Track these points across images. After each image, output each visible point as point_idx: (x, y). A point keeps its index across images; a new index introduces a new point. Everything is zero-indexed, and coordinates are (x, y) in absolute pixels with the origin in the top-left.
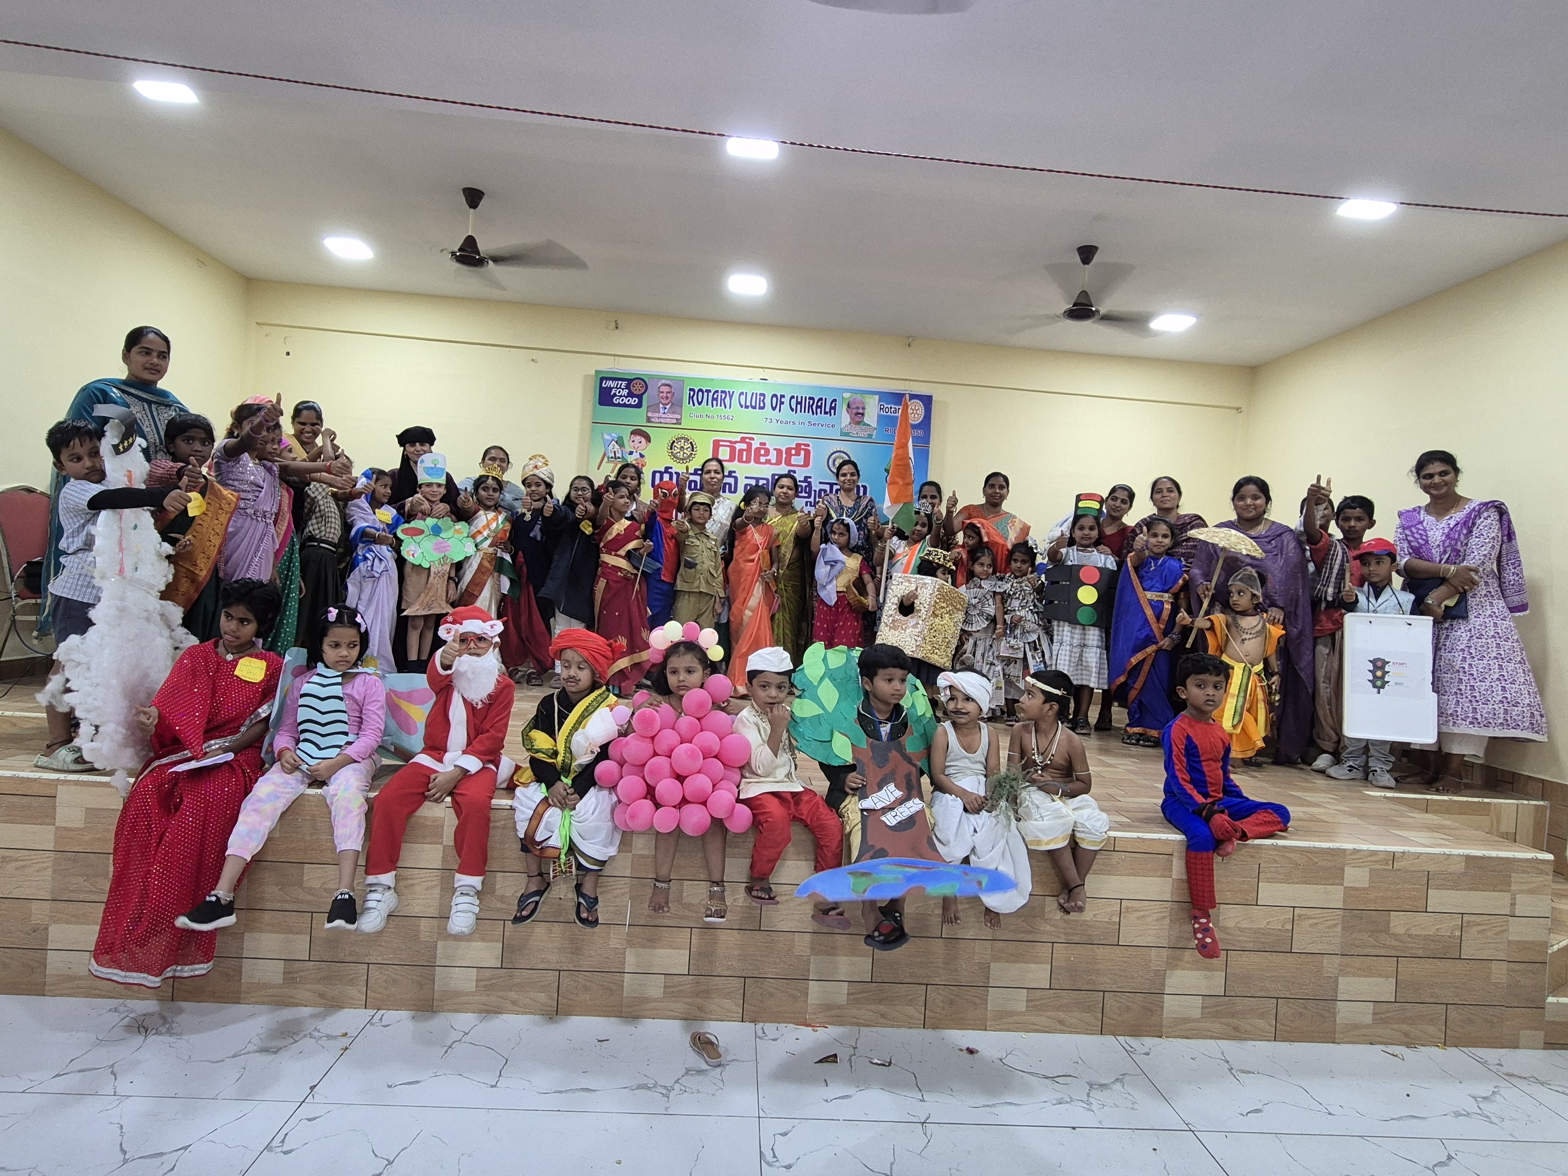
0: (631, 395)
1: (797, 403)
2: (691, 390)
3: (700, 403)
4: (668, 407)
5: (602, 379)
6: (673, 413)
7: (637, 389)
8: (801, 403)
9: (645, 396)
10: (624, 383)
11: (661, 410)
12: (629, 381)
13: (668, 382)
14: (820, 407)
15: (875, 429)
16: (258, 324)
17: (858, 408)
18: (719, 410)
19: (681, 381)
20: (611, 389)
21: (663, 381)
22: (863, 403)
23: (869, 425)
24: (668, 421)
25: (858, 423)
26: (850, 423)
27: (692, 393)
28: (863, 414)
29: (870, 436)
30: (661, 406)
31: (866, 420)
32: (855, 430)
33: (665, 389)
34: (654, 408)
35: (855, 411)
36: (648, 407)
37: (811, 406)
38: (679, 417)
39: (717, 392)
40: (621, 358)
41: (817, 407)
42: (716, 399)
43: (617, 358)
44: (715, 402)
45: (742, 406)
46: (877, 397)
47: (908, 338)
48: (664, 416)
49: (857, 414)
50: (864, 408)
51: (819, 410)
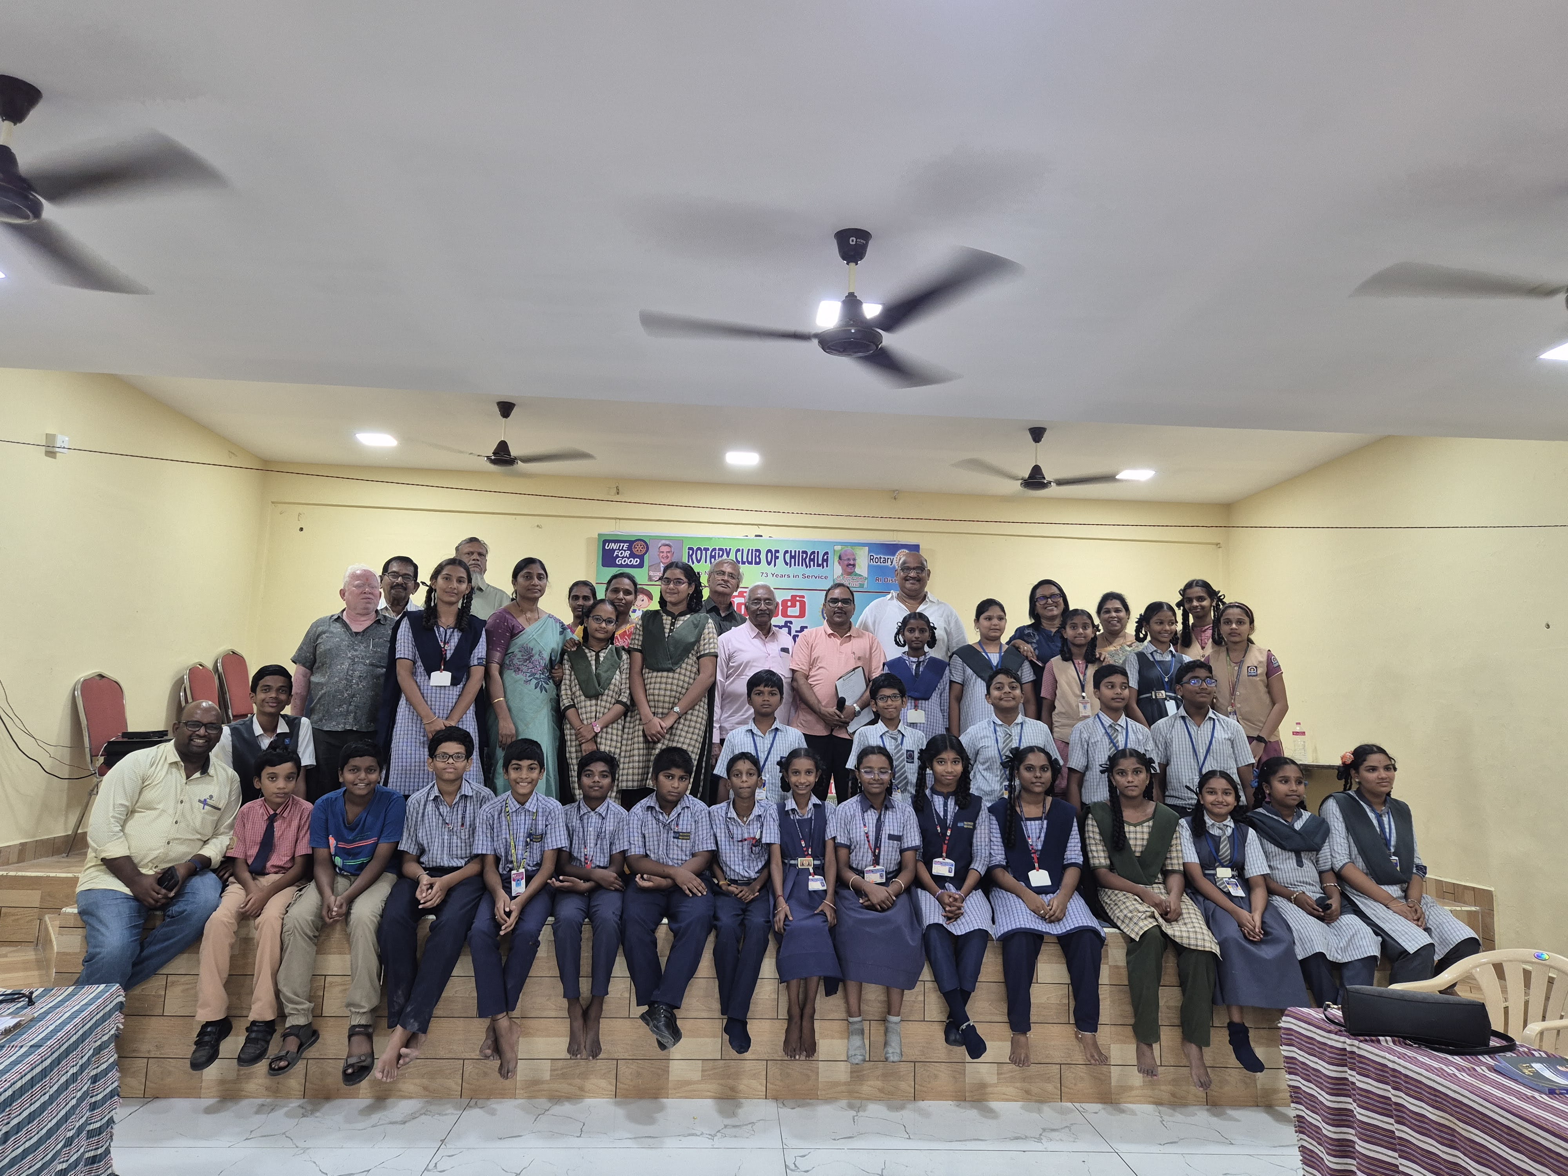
0: (633, 555)
1: (791, 557)
2: (690, 549)
5: (605, 542)
7: (638, 549)
8: (794, 557)
9: (646, 557)
10: (626, 545)
12: (631, 543)
13: (667, 542)
14: (813, 560)
15: (866, 579)
16: (273, 503)
17: (849, 559)
20: (613, 551)
21: (664, 542)
22: (853, 555)
23: (860, 575)
25: (850, 574)
26: (842, 574)
27: (691, 552)
28: (854, 565)
29: (862, 586)
30: (662, 565)
31: (857, 570)
32: (848, 580)
33: (665, 548)
34: (654, 567)
35: (846, 562)
36: (650, 567)
37: (804, 560)
39: (714, 549)
40: (622, 522)
41: (810, 560)
43: (617, 521)
46: (867, 548)
49: (849, 566)
50: (854, 560)
51: (812, 563)
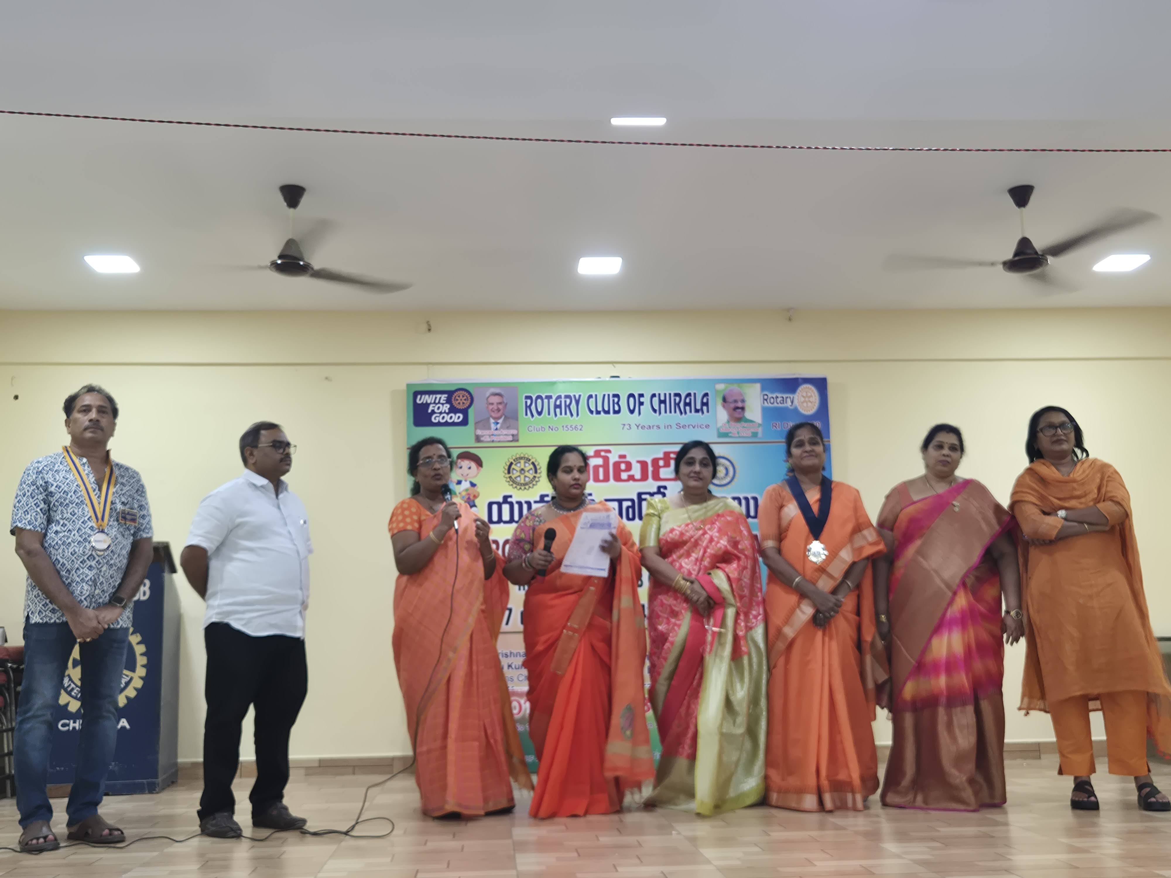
0: (453, 410)
1: (661, 402)
2: (527, 397)
3: (540, 413)
4: (500, 421)
5: (416, 394)
6: (508, 428)
7: (460, 402)
8: (664, 402)
9: (471, 412)
10: (444, 397)
11: (493, 426)
12: (450, 394)
13: (497, 391)
14: (689, 404)
15: (760, 425)
17: (736, 401)
18: (565, 419)
19: (513, 388)
20: (427, 405)
21: (493, 390)
22: (741, 394)
23: (751, 421)
24: (502, 438)
25: (739, 420)
26: (728, 422)
27: (529, 402)
28: (743, 409)
29: (755, 435)
30: (492, 421)
31: (748, 415)
32: (736, 428)
33: (495, 400)
34: (482, 424)
35: (733, 405)
36: (476, 423)
37: (677, 405)
38: (514, 432)
39: (559, 397)
40: (436, 367)
41: (686, 404)
42: (560, 406)
43: (431, 366)
44: (558, 410)
45: (591, 412)
46: (758, 386)
47: (789, 310)
48: (496, 432)
49: (736, 409)
50: (743, 401)
51: (688, 408)
